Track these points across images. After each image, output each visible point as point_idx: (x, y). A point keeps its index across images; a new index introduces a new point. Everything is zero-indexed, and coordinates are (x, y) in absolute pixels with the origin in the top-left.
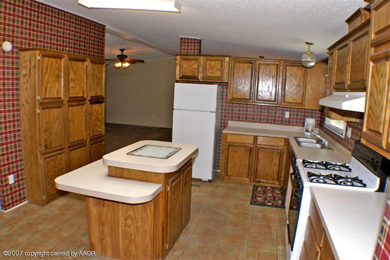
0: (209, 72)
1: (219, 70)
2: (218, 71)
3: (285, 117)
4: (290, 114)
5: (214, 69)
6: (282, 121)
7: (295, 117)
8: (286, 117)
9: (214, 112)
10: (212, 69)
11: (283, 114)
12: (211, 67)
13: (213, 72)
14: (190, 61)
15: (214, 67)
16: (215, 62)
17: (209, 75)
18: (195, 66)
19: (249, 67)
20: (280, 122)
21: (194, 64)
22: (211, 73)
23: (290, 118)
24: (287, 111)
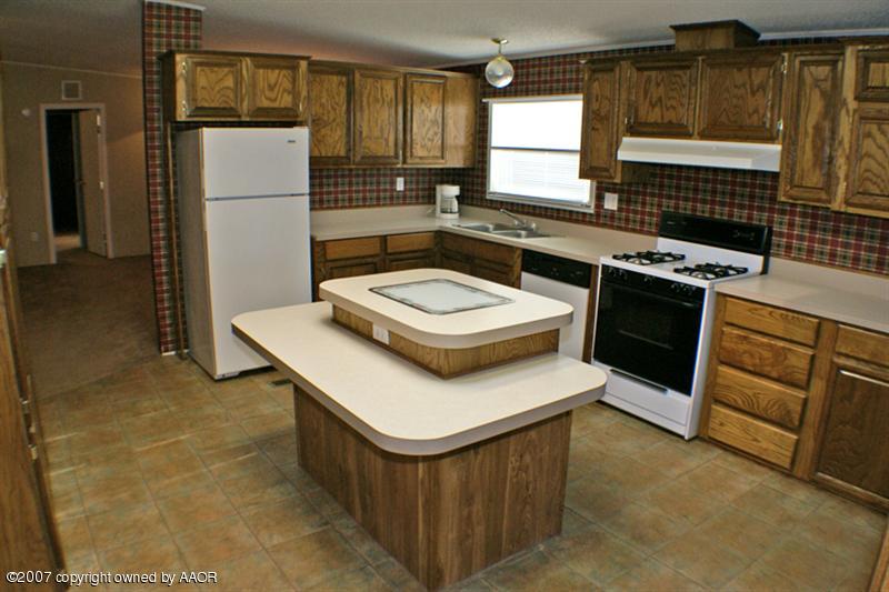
0: (267, 98)
1: (289, 93)
2: (285, 94)
3: (395, 190)
4: (405, 183)
5: (276, 90)
6: (392, 198)
7: (414, 187)
8: (398, 189)
9: (303, 195)
10: (271, 88)
11: (393, 183)
12: (269, 86)
13: (273, 95)
14: (216, 69)
15: (275, 85)
16: (277, 71)
17: (266, 104)
18: (230, 82)
19: (341, 83)
20: (388, 202)
21: (226, 75)
22: (268, 98)
23: (405, 190)
24: (399, 175)
